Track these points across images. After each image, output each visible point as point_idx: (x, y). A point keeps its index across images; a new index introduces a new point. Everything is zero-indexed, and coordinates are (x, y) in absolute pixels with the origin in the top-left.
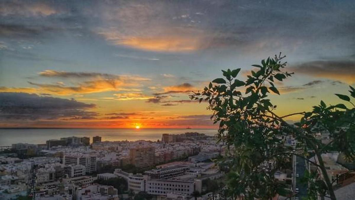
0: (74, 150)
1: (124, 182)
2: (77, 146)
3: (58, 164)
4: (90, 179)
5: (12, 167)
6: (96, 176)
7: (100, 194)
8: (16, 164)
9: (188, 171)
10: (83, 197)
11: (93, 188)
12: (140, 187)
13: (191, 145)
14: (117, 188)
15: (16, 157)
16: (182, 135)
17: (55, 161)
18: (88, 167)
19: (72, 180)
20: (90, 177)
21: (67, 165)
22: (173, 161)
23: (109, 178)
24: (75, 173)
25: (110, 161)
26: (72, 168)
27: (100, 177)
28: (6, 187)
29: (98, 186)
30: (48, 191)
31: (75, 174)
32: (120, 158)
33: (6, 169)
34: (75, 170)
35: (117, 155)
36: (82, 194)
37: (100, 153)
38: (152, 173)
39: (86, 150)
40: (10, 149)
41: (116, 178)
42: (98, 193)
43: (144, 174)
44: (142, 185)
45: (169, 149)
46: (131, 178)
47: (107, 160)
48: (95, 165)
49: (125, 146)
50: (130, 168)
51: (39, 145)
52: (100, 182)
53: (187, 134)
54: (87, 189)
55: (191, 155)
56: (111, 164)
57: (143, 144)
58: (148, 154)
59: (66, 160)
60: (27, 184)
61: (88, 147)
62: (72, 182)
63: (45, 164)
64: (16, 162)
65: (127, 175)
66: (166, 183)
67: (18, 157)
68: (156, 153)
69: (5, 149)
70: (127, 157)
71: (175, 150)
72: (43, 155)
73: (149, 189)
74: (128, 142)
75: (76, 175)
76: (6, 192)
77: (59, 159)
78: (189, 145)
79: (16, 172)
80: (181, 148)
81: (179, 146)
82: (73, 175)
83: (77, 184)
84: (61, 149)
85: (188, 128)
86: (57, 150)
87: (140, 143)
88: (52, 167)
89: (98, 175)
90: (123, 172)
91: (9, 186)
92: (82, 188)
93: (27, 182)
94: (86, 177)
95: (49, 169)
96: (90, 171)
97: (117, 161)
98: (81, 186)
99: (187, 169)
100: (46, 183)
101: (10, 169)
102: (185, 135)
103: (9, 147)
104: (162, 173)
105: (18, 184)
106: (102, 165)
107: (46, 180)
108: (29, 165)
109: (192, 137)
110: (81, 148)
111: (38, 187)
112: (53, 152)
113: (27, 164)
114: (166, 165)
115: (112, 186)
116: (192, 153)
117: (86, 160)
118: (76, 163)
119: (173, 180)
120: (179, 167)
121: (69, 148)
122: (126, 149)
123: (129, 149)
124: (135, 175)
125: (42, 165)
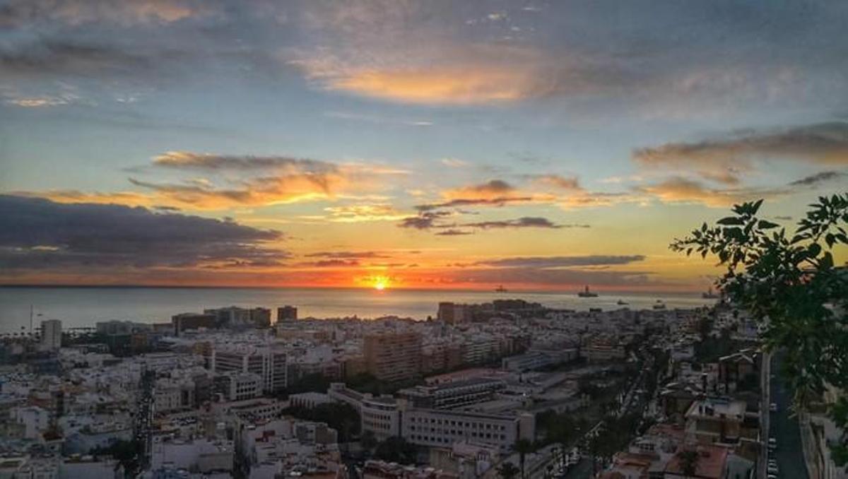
0: (235, 337)
1: (353, 414)
2: (242, 329)
3: (201, 370)
4: (274, 405)
5: (98, 375)
6: (286, 399)
7: (296, 440)
8: (107, 369)
9: (501, 392)
10: (259, 447)
11: (279, 425)
12: (389, 427)
13: (509, 331)
14: (336, 428)
15: (106, 352)
16: (485, 306)
17: (194, 362)
18: (268, 379)
19: (233, 408)
20: (274, 402)
21: (221, 372)
22: (464, 367)
23: (315, 404)
24: (238, 391)
25: (318, 364)
26: (232, 378)
27: (296, 402)
28: (85, 421)
29: (293, 423)
30: (178, 429)
31: (240, 394)
32: (340, 357)
33: (85, 380)
34: (238, 385)
35: (334, 351)
36: (258, 440)
37: (294, 345)
38: (416, 393)
39: (264, 340)
40: (94, 334)
41: (331, 404)
42: (294, 437)
43: (397, 396)
44: (393, 422)
45: (454, 339)
46: (368, 405)
47: (311, 361)
48: (284, 374)
49: (352, 330)
50: (363, 381)
51: (155, 325)
52: (297, 412)
53: (499, 304)
54: (269, 427)
55: (507, 354)
56: (320, 371)
57: (395, 327)
58: (405, 349)
59: (218, 362)
60: (132, 415)
61: (266, 332)
62: (232, 411)
63: (172, 369)
64: (106, 363)
65: (359, 399)
66: (451, 419)
67: (111, 352)
68: (424, 348)
69: (81, 334)
70: (357, 356)
71: (471, 341)
72: (165, 348)
73: (409, 432)
74: (359, 320)
75: (242, 396)
76: (86, 431)
77: (201, 358)
78: (503, 331)
79: (108, 386)
80: (484, 336)
81: (478, 331)
82: (233, 395)
83: (244, 416)
84: (205, 336)
85: (501, 290)
86: (196, 339)
87: (387, 324)
88: (186, 376)
89: (291, 396)
90: (348, 390)
91: (93, 418)
92: (256, 425)
93: (132, 410)
94: (263, 400)
95: (182, 382)
96: (272, 388)
97: (334, 364)
98: (252, 422)
99: (500, 387)
100: (173, 412)
101: (94, 380)
102: (494, 306)
103: (89, 329)
104: (439, 395)
105: (112, 413)
106: (300, 375)
107: (174, 407)
108: (136, 371)
109: (510, 310)
110: (251, 332)
111: (156, 422)
112: (189, 343)
113: (131, 369)
114: (447, 377)
115: (325, 422)
116: (511, 349)
117: (264, 361)
118: (241, 368)
119: (467, 412)
120: (482, 381)
121: (224, 332)
122: (355, 337)
123: (361, 337)
124: (377, 398)
125: (163, 372)
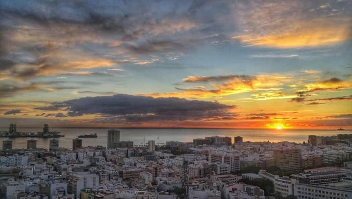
0: (218, 149)
1: (270, 184)
2: (220, 146)
3: (205, 161)
4: (235, 178)
5: (168, 162)
6: (241, 175)
7: (246, 193)
8: (171, 159)
9: (344, 179)
10: (231, 194)
11: (239, 186)
12: (288, 191)
13: (346, 149)
14: (263, 189)
15: (170, 153)
16: (333, 137)
17: (202, 158)
18: (232, 167)
19: (219, 178)
20: (235, 176)
21: (213, 162)
22: (324, 165)
23: (253, 178)
24: (220, 171)
25: (253, 161)
26: (218, 166)
27: (245, 177)
28: (165, 179)
29: (244, 186)
30: (198, 185)
31: (221, 172)
32: (263, 159)
33: (163, 163)
34: (220, 168)
35: (260, 156)
36: (230, 192)
37: (242, 153)
38: (300, 177)
39: (229, 150)
40: (166, 146)
41: (260, 179)
42: (245, 192)
43: (291, 177)
44: (290, 189)
45: (317, 152)
46: (277, 180)
47: (250, 160)
48: (239, 165)
49: (267, 147)
50: (274, 170)
51: (187, 143)
52: (246, 181)
53: (340, 136)
54: (234, 187)
55: (346, 160)
56: (254, 164)
57: (287, 146)
58: (293, 156)
59: (212, 159)
60: (181, 178)
61: (230, 147)
62: (219, 179)
63: (194, 160)
64: (171, 157)
65: (273, 177)
66: (318, 189)
67: (172, 153)
68: (302, 156)
69: (161, 146)
70: (271, 158)
71: (326, 153)
72: (191, 152)
73: (298, 194)
74: (270, 143)
75: (222, 173)
76: (165, 183)
77: (205, 156)
78: (343, 149)
79: (172, 166)
80: (333, 151)
81: (330, 149)
82: (219, 172)
83: (224, 181)
84: (206, 148)
85: (341, 130)
86: (203, 149)
87: (283, 145)
88: (200, 163)
89: (242, 174)
90: (268, 173)
91: (168, 178)
92: (229, 186)
93: (181, 176)
94: (231, 175)
95: (199, 166)
96: (234, 170)
97: (260, 162)
98: (227, 184)
99: (343, 176)
100: (196, 178)
101: (167, 164)
102: (337, 137)
103: (164, 144)
104: (312, 178)
105: (174, 177)
106: (246, 166)
107: (196, 176)
108: (181, 161)
109: (347, 139)
110: (224, 147)
111: (189, 181)
112: (200, 150)
113: (179, 160)
114: (315, 170)
115: (258, 186)
116: (348, 158)
117: (230, 159)
118: (221, 161)
119: (327, 187)
120: (334, 173)
121: (213, 147)
122: (269, 150)
123: (271, 150)
124: (281, 178)
125: (191, 162)
